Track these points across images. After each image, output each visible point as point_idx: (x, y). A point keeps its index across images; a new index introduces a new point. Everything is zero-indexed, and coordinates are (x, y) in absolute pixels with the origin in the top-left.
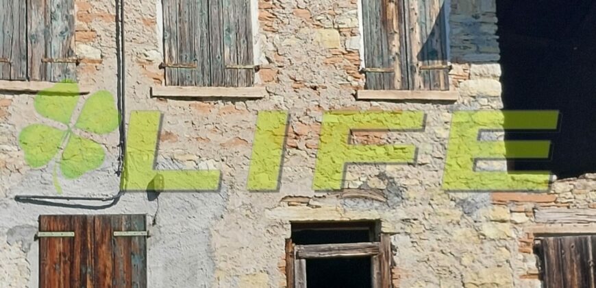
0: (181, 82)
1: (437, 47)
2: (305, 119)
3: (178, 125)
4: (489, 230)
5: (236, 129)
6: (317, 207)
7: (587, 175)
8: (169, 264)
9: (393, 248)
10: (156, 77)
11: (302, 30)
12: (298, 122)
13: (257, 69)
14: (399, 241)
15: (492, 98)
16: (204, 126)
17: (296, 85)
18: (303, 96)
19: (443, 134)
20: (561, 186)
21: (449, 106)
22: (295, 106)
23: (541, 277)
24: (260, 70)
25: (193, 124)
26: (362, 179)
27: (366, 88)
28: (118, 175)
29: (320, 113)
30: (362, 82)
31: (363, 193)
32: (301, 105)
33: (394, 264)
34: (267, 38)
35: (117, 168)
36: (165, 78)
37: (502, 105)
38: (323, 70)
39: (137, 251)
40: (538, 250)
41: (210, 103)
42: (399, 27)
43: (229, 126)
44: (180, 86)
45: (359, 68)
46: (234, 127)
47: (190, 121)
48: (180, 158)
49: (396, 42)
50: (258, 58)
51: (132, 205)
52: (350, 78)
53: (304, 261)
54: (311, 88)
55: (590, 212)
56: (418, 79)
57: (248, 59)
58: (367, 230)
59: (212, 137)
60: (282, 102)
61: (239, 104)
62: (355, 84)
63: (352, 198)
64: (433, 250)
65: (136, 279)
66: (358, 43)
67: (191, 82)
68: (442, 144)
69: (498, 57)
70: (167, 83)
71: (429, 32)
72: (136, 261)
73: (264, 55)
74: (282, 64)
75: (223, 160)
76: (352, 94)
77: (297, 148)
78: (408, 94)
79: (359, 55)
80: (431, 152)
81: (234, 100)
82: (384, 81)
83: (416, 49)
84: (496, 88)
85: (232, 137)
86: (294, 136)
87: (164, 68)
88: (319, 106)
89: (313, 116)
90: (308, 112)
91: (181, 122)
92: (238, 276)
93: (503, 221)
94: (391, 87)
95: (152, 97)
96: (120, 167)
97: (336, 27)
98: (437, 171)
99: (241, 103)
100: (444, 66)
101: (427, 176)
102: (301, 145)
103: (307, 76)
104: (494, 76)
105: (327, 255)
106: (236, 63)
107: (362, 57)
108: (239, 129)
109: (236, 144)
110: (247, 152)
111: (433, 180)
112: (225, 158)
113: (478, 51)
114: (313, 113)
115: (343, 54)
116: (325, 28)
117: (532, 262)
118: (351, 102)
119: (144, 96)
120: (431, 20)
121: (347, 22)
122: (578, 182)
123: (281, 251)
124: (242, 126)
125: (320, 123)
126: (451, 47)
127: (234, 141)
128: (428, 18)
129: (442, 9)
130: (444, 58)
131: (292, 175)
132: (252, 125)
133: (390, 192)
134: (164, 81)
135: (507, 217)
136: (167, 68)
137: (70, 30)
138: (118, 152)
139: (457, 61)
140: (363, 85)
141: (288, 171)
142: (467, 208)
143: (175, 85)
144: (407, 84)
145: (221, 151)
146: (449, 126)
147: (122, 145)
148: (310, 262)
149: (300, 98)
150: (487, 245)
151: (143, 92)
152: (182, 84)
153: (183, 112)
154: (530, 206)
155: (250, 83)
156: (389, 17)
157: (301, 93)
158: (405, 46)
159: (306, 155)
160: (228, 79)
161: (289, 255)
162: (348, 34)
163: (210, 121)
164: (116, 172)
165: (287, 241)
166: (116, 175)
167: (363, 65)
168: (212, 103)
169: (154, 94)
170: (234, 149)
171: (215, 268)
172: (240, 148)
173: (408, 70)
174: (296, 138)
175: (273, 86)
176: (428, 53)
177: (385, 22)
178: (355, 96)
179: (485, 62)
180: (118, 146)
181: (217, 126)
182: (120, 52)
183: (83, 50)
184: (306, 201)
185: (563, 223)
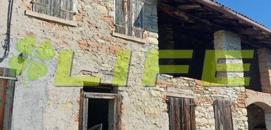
0: (40, 11)
1: (140, 22)
2: (92, 39)
3: (36, 30)
4: (154, 93)
5: (63, 37)
6: (95, 76)
7: (180, 77)
8: (26, 95)
9: (122, 97)
10: (29, 7)
11: (93, 3)
12: (89, 40)
13: (75, 14)
14: (124, 94)
15: (155, 45)
16: (49, 33)
17: (89, 25)
18: (92, 30)
19: (141, 55)
20: (174, 80)
21: (142, 45)
22: (89, 33)
23: (168, 112)
24: (75, 15)
25: (44, 31)
26: (112, 67)
27: (115, 32)
28: (4, 48)
29: (98, 38)
30: (114, 29)
31: (111, 74)
32: (91, 33)
33: (122, 103)
34: (79, 3)
35: (4, 44)
36: (32, 8)
37: (158, 48)
38: (100, 21)
39: (10, 87)
40: (168, 103)
41: (52, 24)
42: (128, 12)
43: (61, 35)
44: (39, 13)
45: (113, 24)
46: (62, 36)
47: (42, 29)
48: (36, 45)
49: (126, 17)
50: (75, 10)
52: (110, 27)
53: (87, 99)
54: (95, 27)
55: (181, 90)
56: (133, 33)
57: (71, 9)
58: (110, 88)
59: (53, 39)
60: (83, 30)
61: (65, 27)
62: (112, 29)
63: (108, 74)
64: (135, 99)
65: (8, 101)
66: (113, 14)
67: (45, 12)
68: (140, 59)
69: (158, 31)
70: (34, 10)
71: (137, 16)
72: (9, 92)
73: (77, 9)
74: (84, 15)
75: (56, 50)
76: (110, 33)
77: (88, 51)
78: (130, 38)
79: (114, 19)
80: (136, 61)
81: (63, 25)
82: (122, 31)
83: (133, 22)
84: (157, 42)
85: (61, 41)
86: (87, 45)
87: (33, 3)
88: (98, 35)
89: (95, 39)
90: (93, 37)
91: (38, 29)
92: (58, 104)
93: (158, 90)
94: (124, 33)
95: (25, 15)
96: (6, 44)
97: (106, 5)
98: (138, 68)
99: (66, 27)
100: (142, 30)
101: (134, 70)
102: (90, 50)
103: (94, 22)
104: (156, 38)
105: (97, 97)
106: (65, 9)
107: (115, 20)
108: (64, 38)
109: (62, 44)
110: (68, 48)
111: (137, 72)
112: (57, 49)
113: (152, 28)
114: (96, 38)
115: (108, 17)
116: (101, 5)
117: (166, 107)
118: (110, 36)
119: (21, 14)
120: (138, 12)
121: (110, 5)
122: (178, 79)
123: (78, 94)
124: (65, 36)
125: (98, 42)
126: (144, 24)
127: (62, 42)
128: (137, 11)
129: (142, 9)
130: (142, 27)
131: (85, 61)
132: (70, 37)
134: (32, 9)
135: (159, 89)
136: (34, 4)
138: (5, 37)
139: (146, 29)
140: (114, 30)
141: (84, 59)
143: (37, 12)
144: (130, 34)
145: (56, 46)
146: (142, 53)
147: (8, 34)
148: (91, 100)
149: (90, 30)
150: (153, 98)
151: (21, 12)
152: (41, 12)
153: (39, 25)
154: (165, 86)
155: (71, 19)
156: (125, 8)
157: (91, 28)
158: (130, 19)
159: (91, 54)
160: (62, 15)
161: (82, 96)
162: (110, 10)
163: (52, 32)
164: (3, 47)
165: (81, 89)
166: (3, 48)
167: (115, 23)
168: (53, 24)
169: (27, 13)
170: (62, 46)
171: (48, 99)
172: (64, 46)
173: (130, 29)
174: (88, 47)
175: (80, 23)
176: (137, 24)
177: (123, 8)
178: (111, 34)
179: (154, 32)
180: (5, 34)
181: (55, 34)
184: (90, 73)
185: (174, 93)
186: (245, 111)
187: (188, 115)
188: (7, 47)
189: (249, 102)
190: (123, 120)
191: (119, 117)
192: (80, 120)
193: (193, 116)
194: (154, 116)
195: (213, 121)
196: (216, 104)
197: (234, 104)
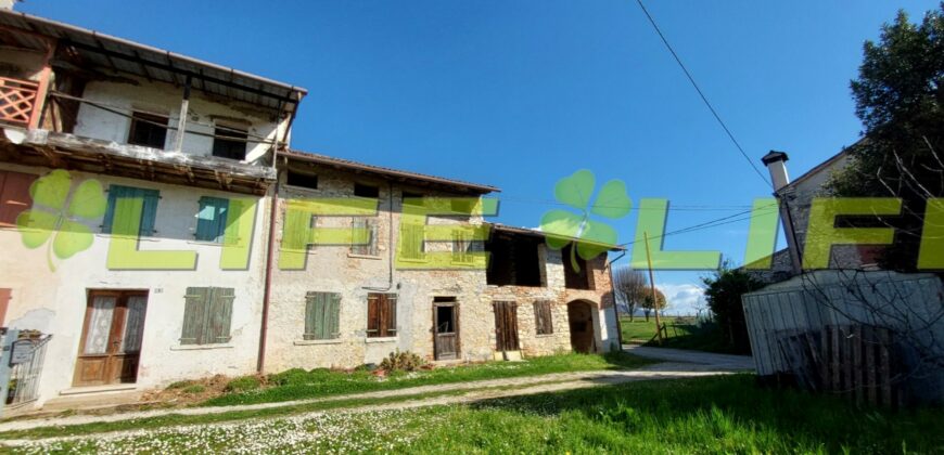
4: (482, 300)
6: (441, 292)
7: (504, 285)
8: (402, 307)
9: (459, 304)
14: (461, 302)
20: (500, 289)
23: (494, 312)
26: (452, 285)
31: (452, 289)
33: (459, 308)
35: (389, 280)
39: (394, 303)
40: (494, 305)
51: (393, 290)
53: (437, 307)
55: (505, 295)
58: (452, 299)
63: (449, 290)
64: (469, 305)
65: (394, 311)
72: (394, 306)
92: (420, 311)
93: (486, 297)
101: (468, 285)
105: (443, 305)
117: (492, 308)
122: (502, 287)
123: (431, 304)
133: (458, 289)
137: (378, 242)
138: (389, 275)
142: (477, 293)
147: (391, 273)
148: (439, 308)
150: (482, 303)
154: (492, 293)
161: (434, 306)
165: (432, 301)
166: (389, 282)
171: (414, 308)
182: (390, 249)
183: (381, 247)
184: (437, 291)
185: (500, 298)
186: (565, 307)
187: (510, 314)
188: (391, 281)
189: (569, 300)
190: (461, 319)
191: (458, 318)
192: (433, 320)
193: (515, 314)
194: (483, 315)
195: (533, 317)
196: (536, 304)
197: (553, 302)
